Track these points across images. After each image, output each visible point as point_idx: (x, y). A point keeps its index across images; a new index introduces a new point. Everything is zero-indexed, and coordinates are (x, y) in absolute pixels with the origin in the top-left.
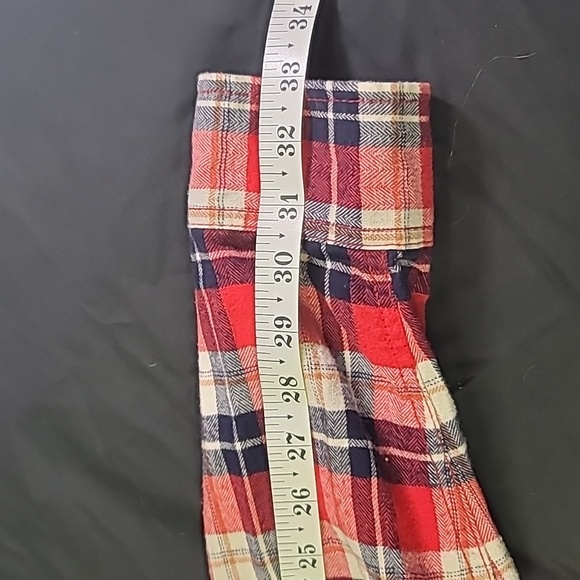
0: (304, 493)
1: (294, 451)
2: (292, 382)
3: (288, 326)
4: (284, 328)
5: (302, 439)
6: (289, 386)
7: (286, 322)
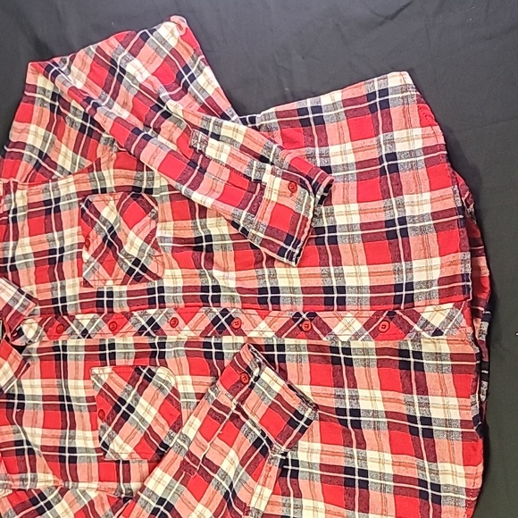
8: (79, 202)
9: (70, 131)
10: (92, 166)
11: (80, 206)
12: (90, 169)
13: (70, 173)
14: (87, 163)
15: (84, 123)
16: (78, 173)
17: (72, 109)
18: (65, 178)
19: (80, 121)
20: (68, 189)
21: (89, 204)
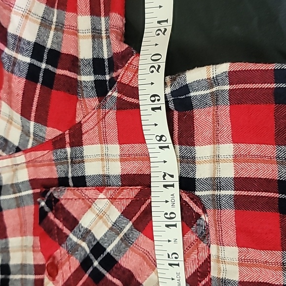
8: (35, 196)
9: (10, 80)
10: (62, 137)
11: (37, 203)
12: (57, 143)
13: (18, 150)
14: (50, 133)
15: (36, 62)
16: (33, 149)
17: (11, 40)
18: (10, 156)
19: (28, 60)
20: (15, 175)
21: (53, 203)
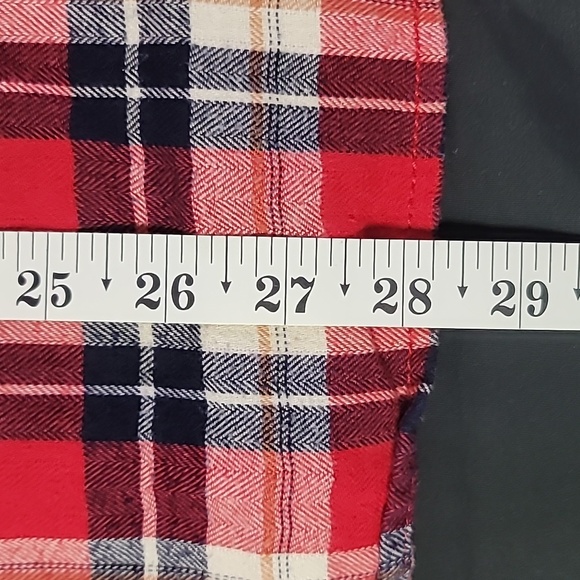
0: (183, 300)
1: (275, 289)
2: (419, 305)
3: (531, 309)
4: (527, 302)
5: (301, 308)
6: (409, 296)
7: (538, 305)
